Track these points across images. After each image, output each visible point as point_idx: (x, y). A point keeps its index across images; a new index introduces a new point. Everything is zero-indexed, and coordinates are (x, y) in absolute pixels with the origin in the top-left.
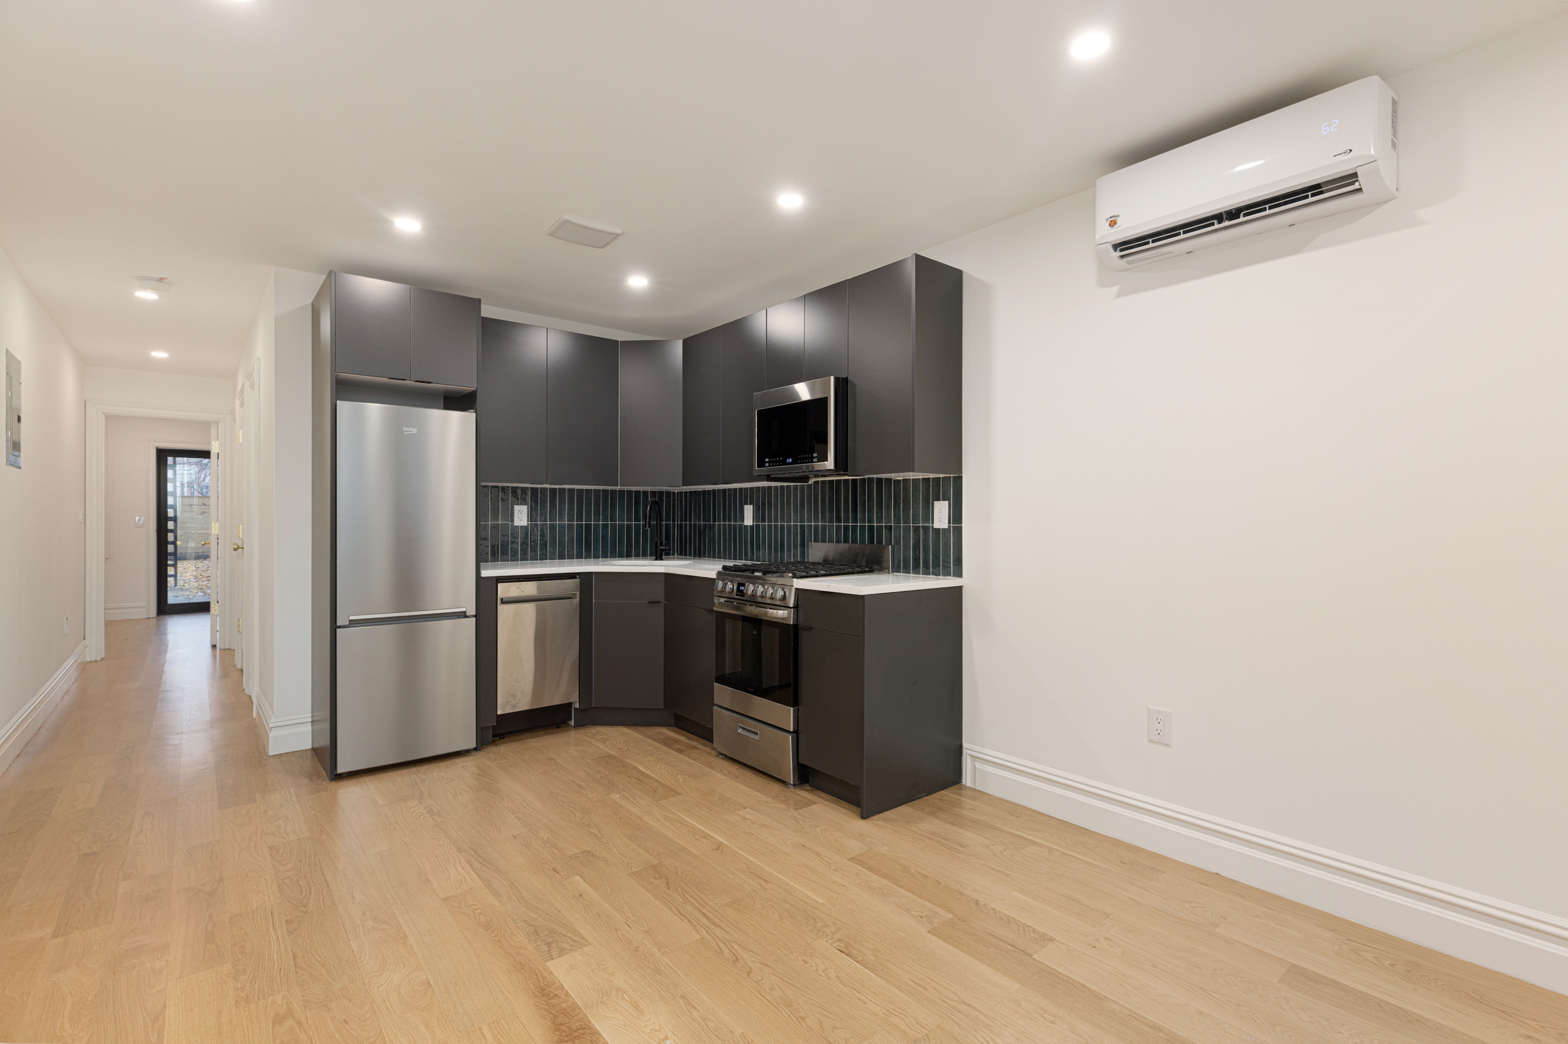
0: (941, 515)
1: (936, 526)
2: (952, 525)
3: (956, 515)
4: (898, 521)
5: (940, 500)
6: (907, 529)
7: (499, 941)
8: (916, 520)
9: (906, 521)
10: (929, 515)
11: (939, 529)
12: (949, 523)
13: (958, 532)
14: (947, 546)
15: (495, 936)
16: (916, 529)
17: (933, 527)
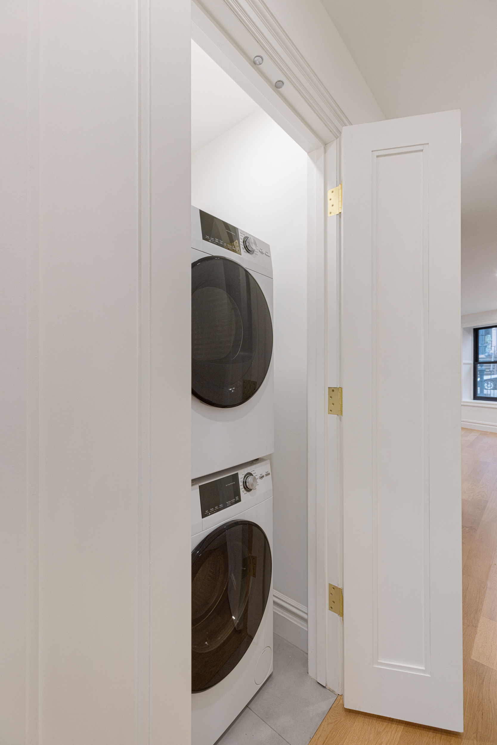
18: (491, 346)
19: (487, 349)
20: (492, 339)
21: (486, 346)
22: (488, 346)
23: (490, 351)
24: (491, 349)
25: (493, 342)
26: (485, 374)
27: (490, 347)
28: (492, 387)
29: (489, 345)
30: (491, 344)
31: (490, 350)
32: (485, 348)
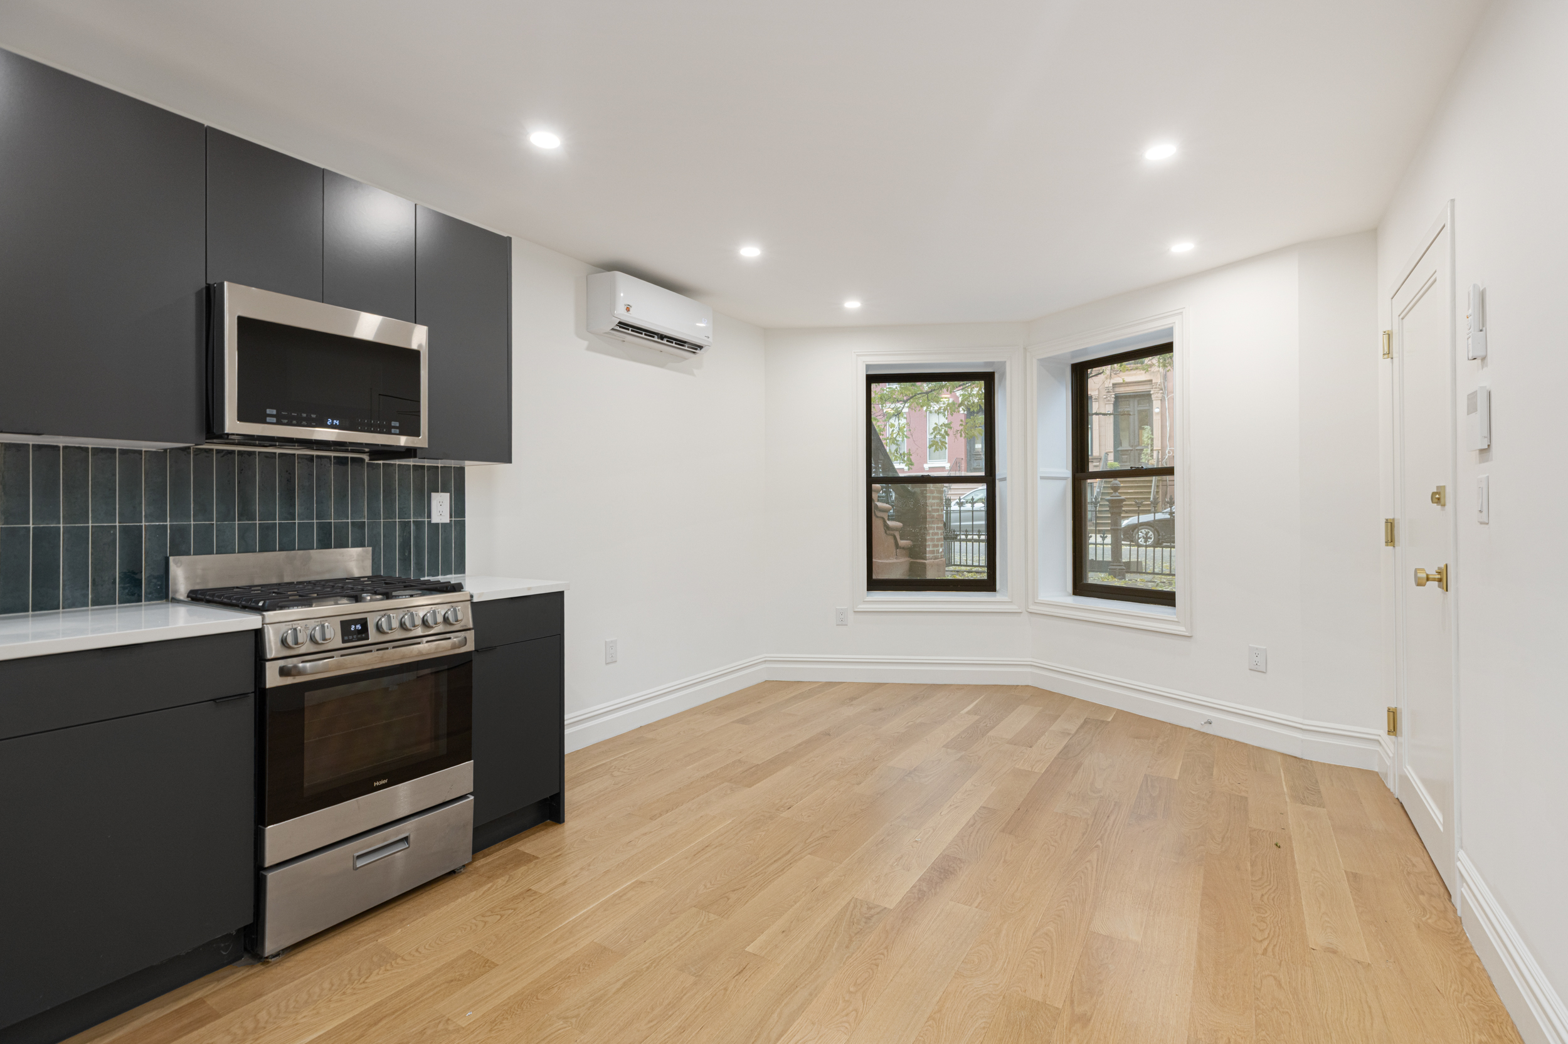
0: (440, 508)
1: (435, 519)
2: (453, 519)
3: (458, 508)
4: (374, 514)
5: (438, 492)
6: (390, 527)
7: (886, 948)
8: (404, 513)
9: (390, 513)
10: (424, 507)
11: (439, 524)
12: (451, 517)
13: (461, 526)
14: (447, 542)
15: (883, 954)
16: (405, 526)
17: (429, 522)
18: (1152, 450)
19: (1143, 456)
20: (1152, 434)
21: (1142, 450)
22: (1145, 449)
23: (1148, 461)
24: (1152, 456)
25: (1155, 442)
26: (1124, 511)
27: (1149, 451)
28: (1150, 542)
29: (1147, 447)
30: (1152, 445)
31: (1150, 458)
32: (1140, 455)
